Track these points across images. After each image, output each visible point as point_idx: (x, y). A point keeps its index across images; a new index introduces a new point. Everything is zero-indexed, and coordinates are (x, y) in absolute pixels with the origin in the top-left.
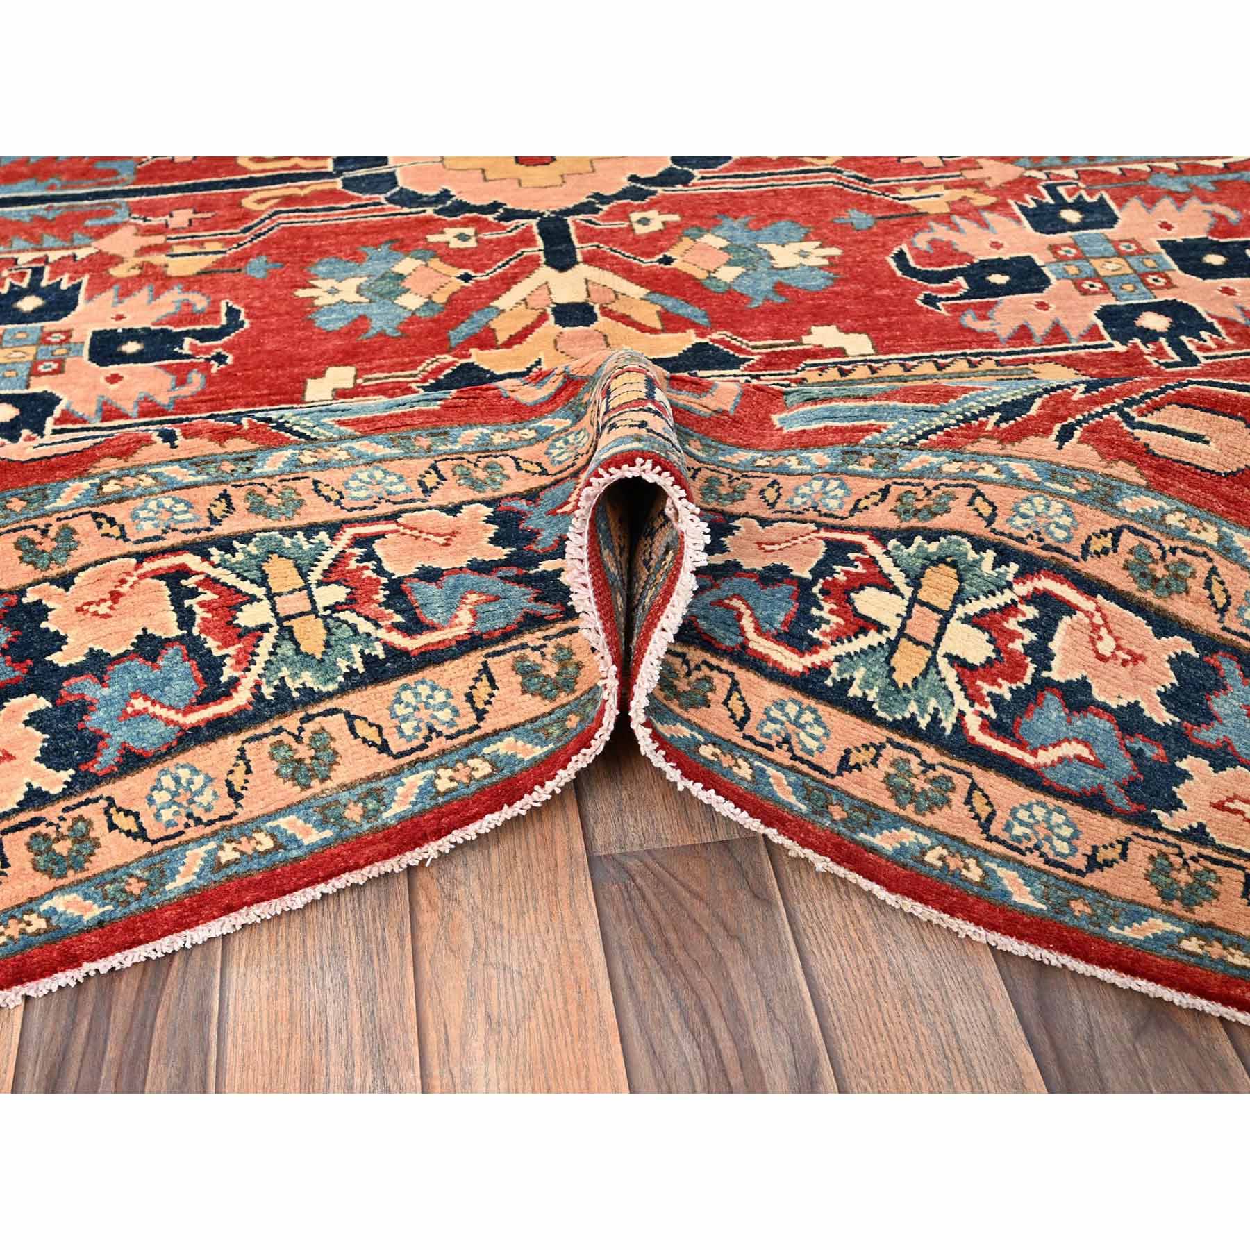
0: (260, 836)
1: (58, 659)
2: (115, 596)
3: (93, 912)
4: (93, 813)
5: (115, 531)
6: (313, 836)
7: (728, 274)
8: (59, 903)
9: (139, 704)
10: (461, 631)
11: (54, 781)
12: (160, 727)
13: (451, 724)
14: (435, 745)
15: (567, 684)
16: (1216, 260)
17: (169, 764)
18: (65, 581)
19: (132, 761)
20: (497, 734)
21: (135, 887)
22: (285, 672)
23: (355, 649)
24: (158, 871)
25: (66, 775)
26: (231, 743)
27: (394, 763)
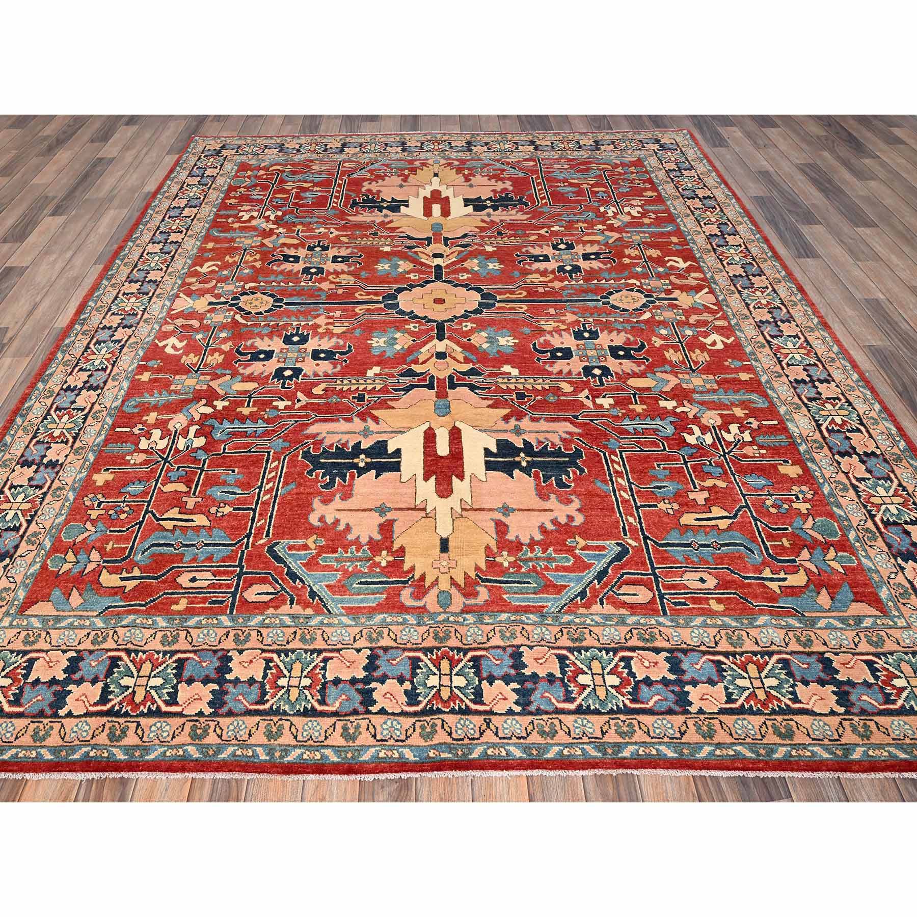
0: (250, 750)
1: (228, 676)
2: (251, 662)
3: (196, 755)
4: (212, 724)
5: (261, 639)
6: (264, 757)
7: (485, 346)
8: (189, 748)
9: (240, 697)
10: (334, 709)
11: (208, 711)
12: (242, 706)
13: (317, 738)
14: (310, 742)
15: (354, 739)
16: (621, 353)
17: (239, 718)
18: (241, 652)
19: (230, 714)
20: (327, 746)
21: (211, 753)
22: (282, 703)
23: (303, 703)
24: (219, 749)
25: (212, 710)
26: (258, 718)
27: (296, 743)
